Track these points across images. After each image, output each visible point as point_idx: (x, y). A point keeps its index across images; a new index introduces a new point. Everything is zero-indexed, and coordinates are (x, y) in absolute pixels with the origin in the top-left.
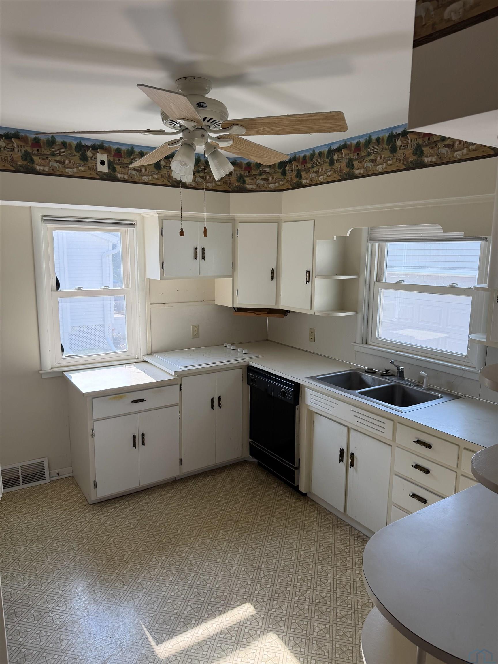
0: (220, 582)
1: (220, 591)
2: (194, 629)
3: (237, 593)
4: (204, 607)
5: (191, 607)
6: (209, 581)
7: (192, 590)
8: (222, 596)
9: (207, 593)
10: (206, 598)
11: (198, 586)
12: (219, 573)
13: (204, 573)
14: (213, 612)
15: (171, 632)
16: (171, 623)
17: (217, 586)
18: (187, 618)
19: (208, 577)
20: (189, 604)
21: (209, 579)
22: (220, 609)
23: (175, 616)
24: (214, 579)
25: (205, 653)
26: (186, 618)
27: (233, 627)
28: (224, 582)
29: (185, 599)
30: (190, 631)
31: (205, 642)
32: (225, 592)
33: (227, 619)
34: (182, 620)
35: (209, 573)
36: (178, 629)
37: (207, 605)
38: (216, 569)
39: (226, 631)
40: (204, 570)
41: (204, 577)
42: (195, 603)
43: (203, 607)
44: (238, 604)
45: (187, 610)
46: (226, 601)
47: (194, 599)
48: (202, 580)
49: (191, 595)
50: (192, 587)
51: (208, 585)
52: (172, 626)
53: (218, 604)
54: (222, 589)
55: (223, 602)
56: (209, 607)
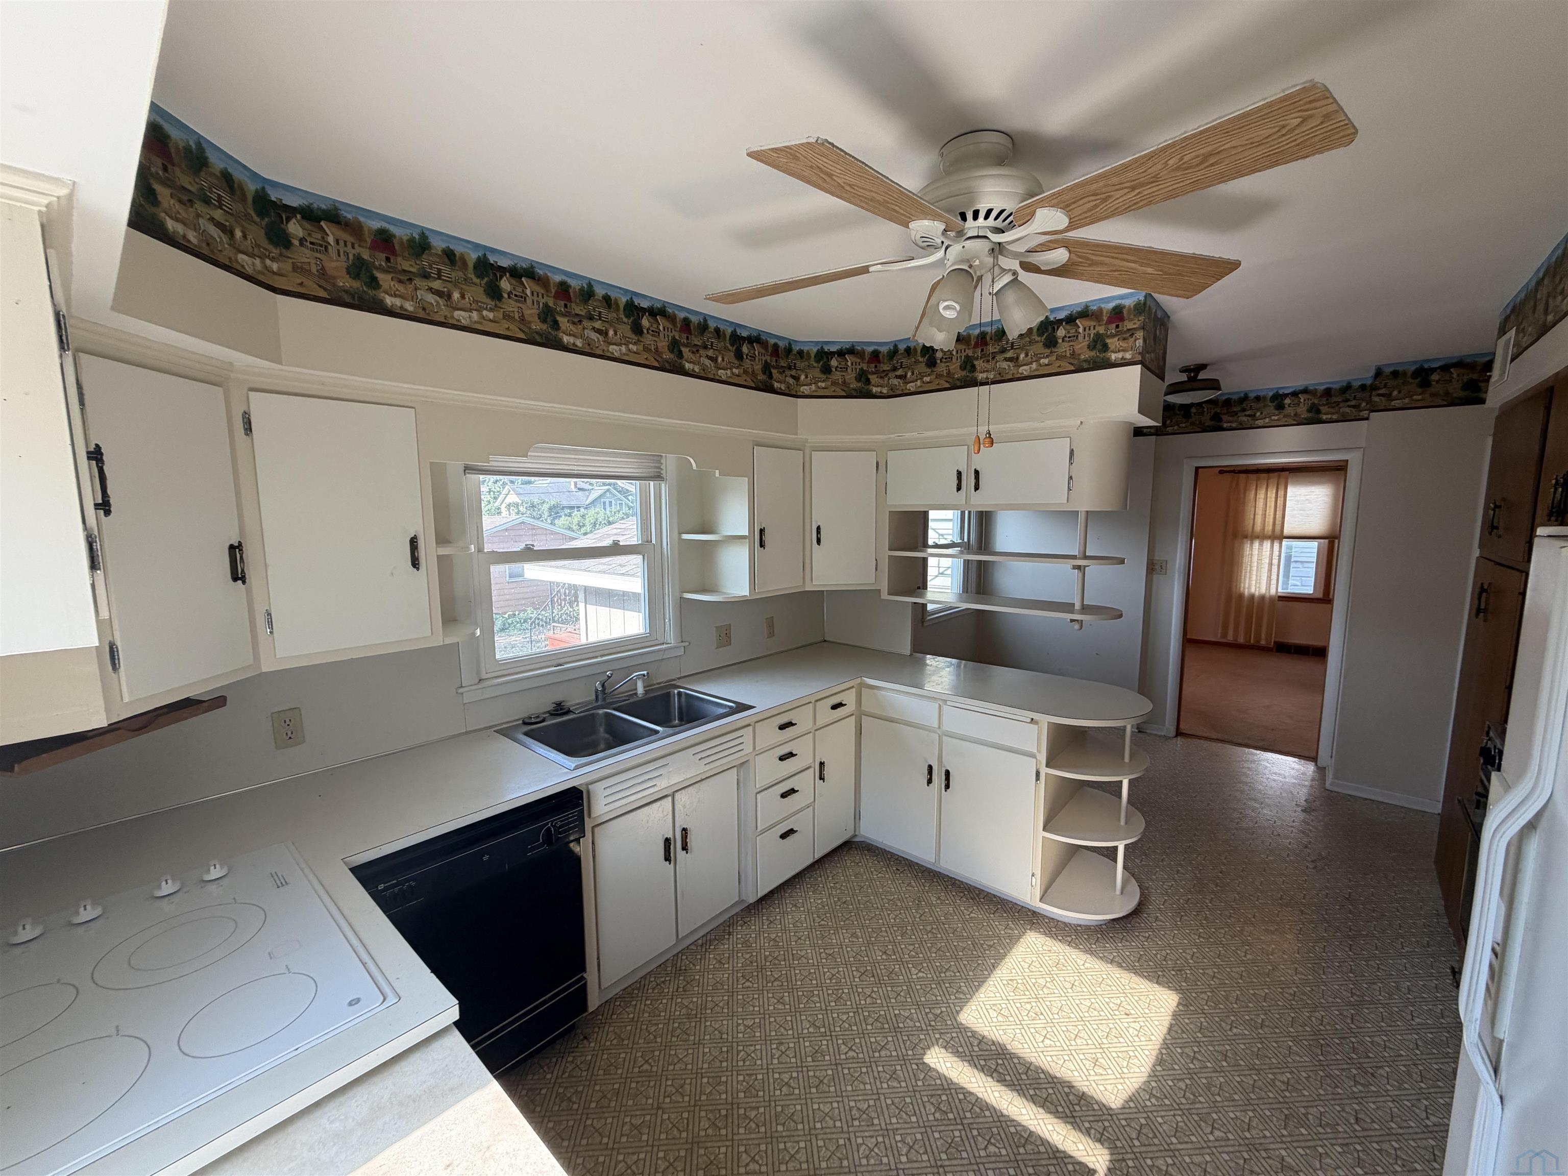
0: (901, 1118)
1: (922, 1109)
2: (1024, 1123)
3: (913, 1081)
4: (972, 1124)
5: (986, 1147)
6: (909, 1140)
7: (947, 1163)
8: (932, 1104)
9: (940, 1132)
10: (952, 1127)
11: (931, 1154)
12: (878, 1128)
13: (891, 1158)
14: (973, 1105)
15: (1056, 1158)
16: (1041, 1168)
17: (914, 1119)
18: (1012, 1144)
19: (899, 1145)
20: (983, 1153)
21: (903, 1141)
22: (961, 1096)
23: (1022, 1167)
24: (899, 1132)
25: (1051, 1091)
26: (1014, 1147)
27: (982, 1069)
28: (897, 1111)
29: (975, 1167)
30: (1032, 1128)
31: (1035, 1097)
32: (919, 1101)
33: (973, 1080)
34: (1022, 1150)
35: (888, 1146)
36: (1042, 1149)
37: (965, 1121)
38: (869, 1139)
39: (995, 1075)
40: (885, 1160)
41: (904, 1153)
42: (973, 1144)
43: (975, 1126)
44: (934, 1073)
45: (997, 1150)
46: (939, 1092)
47: (966, 1150)
48: (913, 1153)
49: (962, 1158)
50: (941, 1166)
51: (919, 1136)
52: (1043, 1162)
53: (952, 1104)
54: (916, 1108)
55: (944, 1098)
56: (968, 1115)
